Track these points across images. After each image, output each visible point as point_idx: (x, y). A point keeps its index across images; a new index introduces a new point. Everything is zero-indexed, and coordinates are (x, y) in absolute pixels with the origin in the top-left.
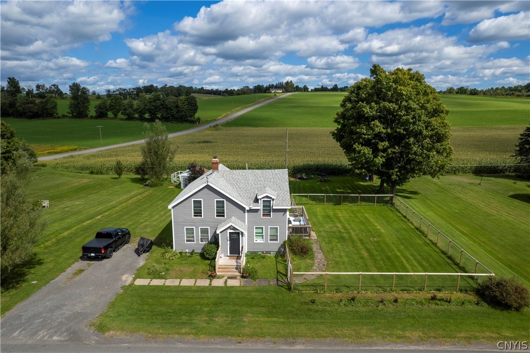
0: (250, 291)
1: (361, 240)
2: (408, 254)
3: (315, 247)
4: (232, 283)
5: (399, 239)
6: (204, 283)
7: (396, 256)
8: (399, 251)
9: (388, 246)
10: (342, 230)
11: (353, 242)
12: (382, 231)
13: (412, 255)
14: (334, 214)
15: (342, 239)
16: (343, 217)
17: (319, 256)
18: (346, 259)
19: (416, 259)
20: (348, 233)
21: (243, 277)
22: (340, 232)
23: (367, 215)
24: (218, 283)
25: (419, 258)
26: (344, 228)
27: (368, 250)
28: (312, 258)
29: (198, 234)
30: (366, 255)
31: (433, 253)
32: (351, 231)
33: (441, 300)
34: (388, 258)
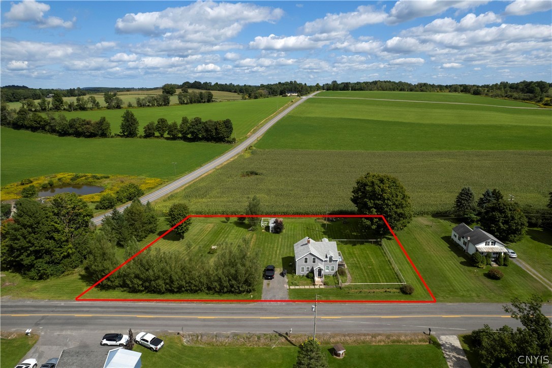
0: (328, 290)
1: (364, 268)
2: (381, 274)
3: (347, 271)
4: (321, 287)
5: (380, 266)
6: (312, 287)
7: (377, 275)
8: (379, 273)
9: (375, 270)
10: (357, 262)
11: (361, 269)
12: (374, 262)
13: (383, 275)
14: (353, 251)
15: (357, 267)
16: (357, 253)
17: (349, 275)
18: (358, 277)
19: (384, 276)
20: (359, 264)
21: (324, 285)
22: (356, 263)
23: (368, 252)
24: (317, 287)
25: (385, 276)
26: (358, 261)
27: (367, 273)
28: (346, 277)
29: (305, 269)
30: (366, 275)
31: (391, 273)
32: (361, 263)
33: (388, 292)
34: (374, 276)
